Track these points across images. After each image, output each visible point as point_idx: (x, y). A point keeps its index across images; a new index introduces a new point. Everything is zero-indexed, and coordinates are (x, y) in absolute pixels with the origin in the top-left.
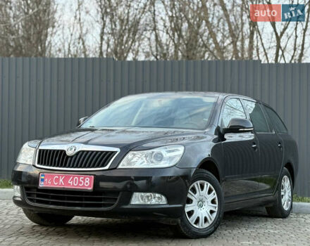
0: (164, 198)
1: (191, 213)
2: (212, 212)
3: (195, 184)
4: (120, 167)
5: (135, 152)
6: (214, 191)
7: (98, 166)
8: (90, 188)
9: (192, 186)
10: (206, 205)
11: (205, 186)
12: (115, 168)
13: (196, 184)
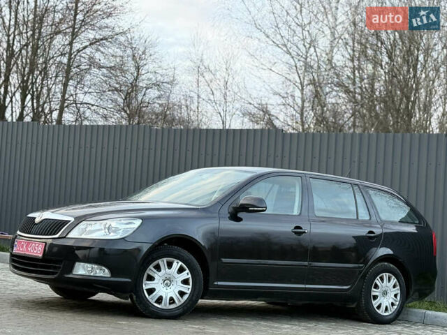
0: (106, 271)
1: (151, 291)
2: (182, 294)
3: (160, 261)
4: (70, 236)
5: (89, 223)
6: (187, 271)
7: (50, 235)
8: (41, 255)
9: (155, 263)
10: (175, 285)
11: (175, 264)
12: (65, 237)
13: (162, 262)
